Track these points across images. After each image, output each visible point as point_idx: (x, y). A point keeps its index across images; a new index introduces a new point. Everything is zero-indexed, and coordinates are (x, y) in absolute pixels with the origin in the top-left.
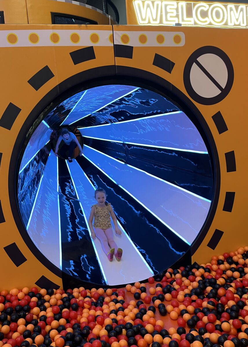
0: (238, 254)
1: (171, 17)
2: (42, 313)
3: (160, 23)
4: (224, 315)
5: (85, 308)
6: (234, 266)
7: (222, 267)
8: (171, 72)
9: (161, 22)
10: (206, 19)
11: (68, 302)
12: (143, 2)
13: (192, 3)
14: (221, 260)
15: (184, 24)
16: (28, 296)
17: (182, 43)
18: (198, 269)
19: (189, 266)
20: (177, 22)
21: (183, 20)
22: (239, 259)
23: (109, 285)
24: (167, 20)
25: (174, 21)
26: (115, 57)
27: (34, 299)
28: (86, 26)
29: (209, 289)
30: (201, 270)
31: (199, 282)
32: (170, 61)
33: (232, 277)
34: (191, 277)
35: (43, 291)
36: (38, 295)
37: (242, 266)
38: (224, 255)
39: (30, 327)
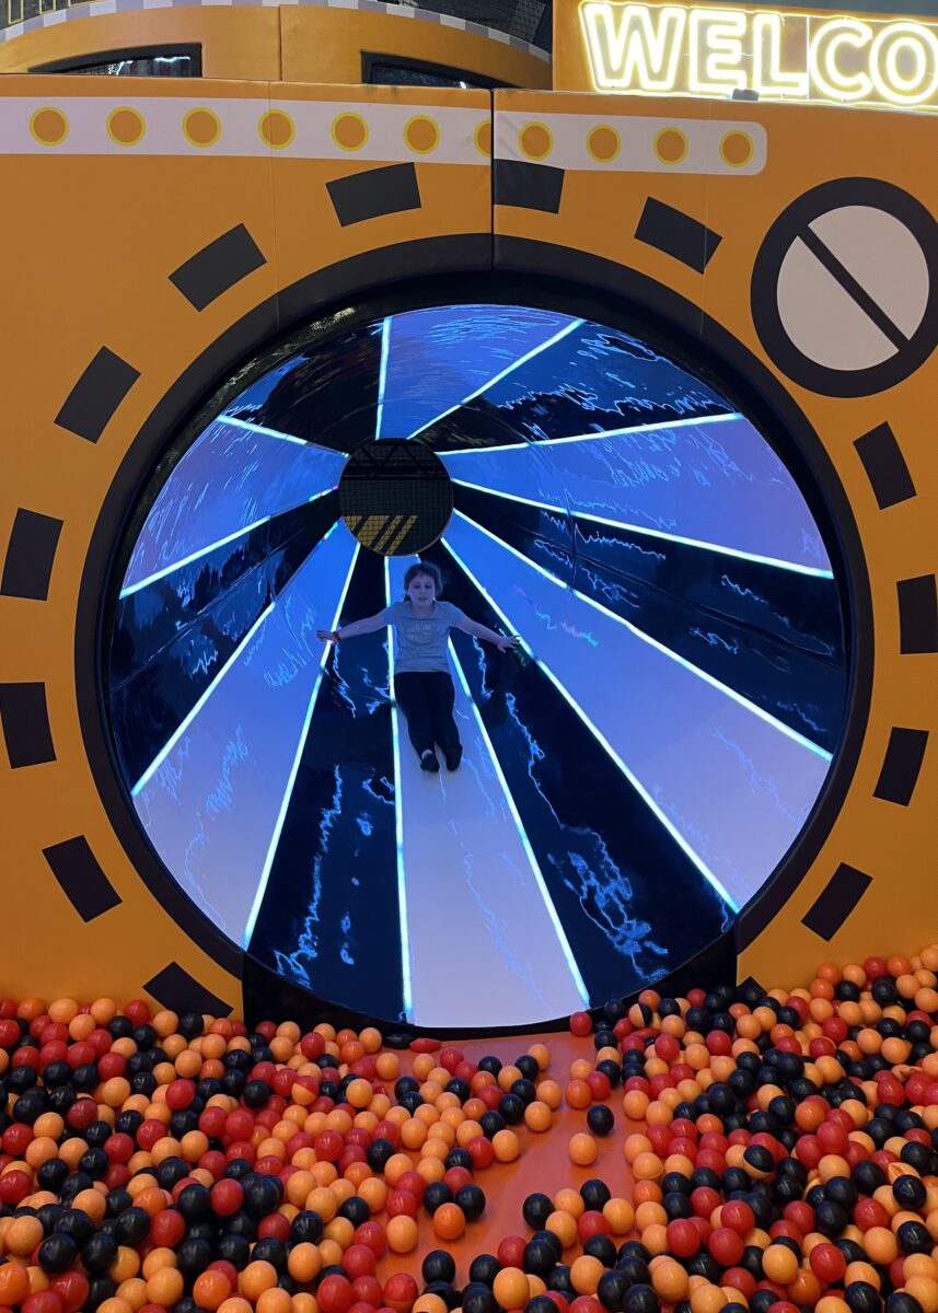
0: (924, 968)
1: (720, 66)
2: (134, 1103)
3: (675, 89)
4: (794, 1212)
5: (294, 1103)
6: (895, 1013)
7: (848, 1010)
8: (705, 270)
9: (681, 83)
10: (860, 78)
11: (238, 1072)
12: (618, 11)
13: (808, 17)
14: (850, 983)
15: (766, 94)
16: (106, 1032)
17: (755, 164)
18: (752, 1006)
19: (723, 991)
20: (742, 87)
21: (766, 80)
22: (922, 987)
23: (416, 1025)
24: (703, 77)
25: (734, 82)
26: (493, 204)
27: (123, 1045)
28: (395, 91)
29: (768, 1093)
30: (764, 1014)
31: (739, 1060)
32: (703, 226)
33: (879, 1055)
34: (717, 1037)
35: (164, 1019)
36: (142, 1033)
37: (927, 1020)
38: (866, 967)
39: (73, 1148)
